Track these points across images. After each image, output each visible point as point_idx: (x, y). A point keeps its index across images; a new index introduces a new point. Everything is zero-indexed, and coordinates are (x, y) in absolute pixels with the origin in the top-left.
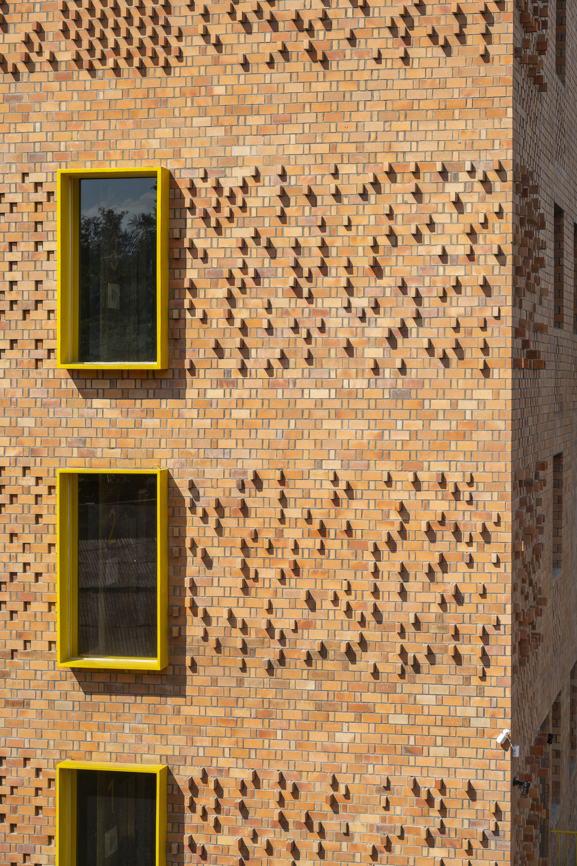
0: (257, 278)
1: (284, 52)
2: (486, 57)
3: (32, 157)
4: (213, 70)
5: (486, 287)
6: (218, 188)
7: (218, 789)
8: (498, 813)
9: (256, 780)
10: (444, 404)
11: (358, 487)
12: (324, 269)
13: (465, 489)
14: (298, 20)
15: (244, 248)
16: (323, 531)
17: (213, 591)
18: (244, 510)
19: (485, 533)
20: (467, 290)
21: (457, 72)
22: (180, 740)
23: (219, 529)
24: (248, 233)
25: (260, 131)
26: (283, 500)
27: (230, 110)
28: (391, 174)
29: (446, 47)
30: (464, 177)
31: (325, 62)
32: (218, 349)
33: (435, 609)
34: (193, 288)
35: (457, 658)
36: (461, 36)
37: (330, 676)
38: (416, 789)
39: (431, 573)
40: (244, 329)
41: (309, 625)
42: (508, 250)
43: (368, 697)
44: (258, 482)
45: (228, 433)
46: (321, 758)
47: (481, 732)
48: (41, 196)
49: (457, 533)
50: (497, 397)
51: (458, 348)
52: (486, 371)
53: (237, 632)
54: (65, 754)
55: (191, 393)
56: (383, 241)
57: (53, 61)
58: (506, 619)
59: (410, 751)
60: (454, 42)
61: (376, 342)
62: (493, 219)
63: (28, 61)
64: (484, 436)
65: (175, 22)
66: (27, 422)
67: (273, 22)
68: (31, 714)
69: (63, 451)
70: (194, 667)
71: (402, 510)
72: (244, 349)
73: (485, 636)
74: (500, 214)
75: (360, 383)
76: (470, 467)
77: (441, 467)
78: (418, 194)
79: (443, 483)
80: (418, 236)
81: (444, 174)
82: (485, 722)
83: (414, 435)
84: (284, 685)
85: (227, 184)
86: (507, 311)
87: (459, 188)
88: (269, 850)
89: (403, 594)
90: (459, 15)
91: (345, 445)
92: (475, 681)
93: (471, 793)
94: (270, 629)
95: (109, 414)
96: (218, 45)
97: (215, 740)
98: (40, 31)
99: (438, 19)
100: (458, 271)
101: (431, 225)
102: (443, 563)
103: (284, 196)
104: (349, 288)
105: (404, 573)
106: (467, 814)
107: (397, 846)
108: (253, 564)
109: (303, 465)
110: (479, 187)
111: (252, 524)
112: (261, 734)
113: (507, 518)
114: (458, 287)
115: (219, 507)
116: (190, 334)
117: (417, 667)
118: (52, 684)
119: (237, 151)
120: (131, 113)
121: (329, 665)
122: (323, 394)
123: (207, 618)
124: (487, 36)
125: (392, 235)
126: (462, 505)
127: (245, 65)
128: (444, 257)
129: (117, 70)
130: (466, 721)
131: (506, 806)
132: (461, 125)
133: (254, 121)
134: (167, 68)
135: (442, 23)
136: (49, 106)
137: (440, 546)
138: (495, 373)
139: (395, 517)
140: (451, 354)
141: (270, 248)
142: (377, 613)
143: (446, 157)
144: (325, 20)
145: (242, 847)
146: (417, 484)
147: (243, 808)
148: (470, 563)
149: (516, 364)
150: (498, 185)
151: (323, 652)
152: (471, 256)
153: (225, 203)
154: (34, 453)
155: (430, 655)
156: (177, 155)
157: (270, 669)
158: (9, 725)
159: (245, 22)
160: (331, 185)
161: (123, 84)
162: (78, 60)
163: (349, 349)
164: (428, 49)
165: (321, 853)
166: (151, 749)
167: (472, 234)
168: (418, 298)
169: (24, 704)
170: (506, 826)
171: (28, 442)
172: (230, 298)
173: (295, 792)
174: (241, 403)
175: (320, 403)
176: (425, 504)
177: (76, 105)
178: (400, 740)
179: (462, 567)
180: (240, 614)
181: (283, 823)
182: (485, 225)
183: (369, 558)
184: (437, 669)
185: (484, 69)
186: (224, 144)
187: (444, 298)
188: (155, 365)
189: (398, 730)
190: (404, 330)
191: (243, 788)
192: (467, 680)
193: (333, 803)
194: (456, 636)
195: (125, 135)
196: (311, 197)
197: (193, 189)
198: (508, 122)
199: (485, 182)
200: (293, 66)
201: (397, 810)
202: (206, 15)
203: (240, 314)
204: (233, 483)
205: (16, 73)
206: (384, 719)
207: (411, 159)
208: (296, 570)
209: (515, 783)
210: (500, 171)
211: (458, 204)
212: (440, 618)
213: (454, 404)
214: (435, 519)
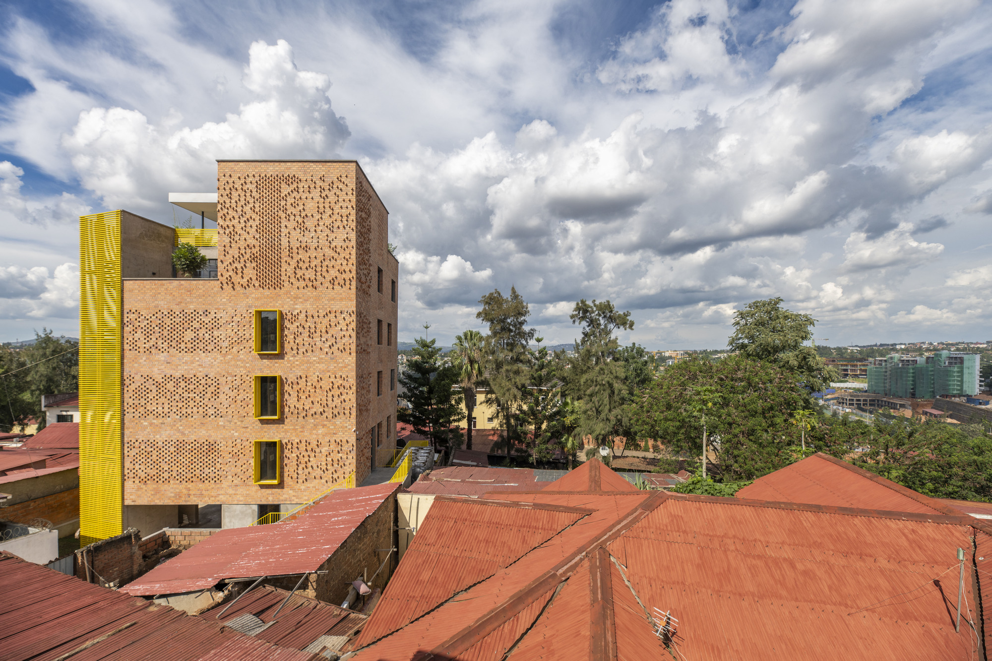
0: (301, 334)
1: (307, 286)
2: (350, 288)
3: (249, 307)
4: (291, 289)
5: (350, 336)
6: (292, 314)
7: (292, 444)
8: (353, 445)
9: (300, 441)
10: (341, 360)
11: (323, 378)
12: (315, 332)
13: (346, 378)
14: (310, 279)
15: (298, 327)
16: (315, 387)
17: (291, 401)
18: (298, 383)
19: (350, 387)
20: (346, 337)
21: (344, 292)
22: (284, 434)
23: (292, 387)
24: (299, 324)
25: (301, 302)
26: (306, 381)
27: (295, 298)
28: (330, 312)
29: (342, 286)
30: (346, 313)
31: (316, 288)
32: (292, 349)
33: (340, 403)
34: (286, 336)
35: (344, 413)
36: (345, 284)
37: (317, 419)
38: (335, 441)
39: (338, 396)
40: (298, 344)
41: (312, 408)
42: (355, 329)
43: (325, 423)
44: (301, 377)
45: (294, 367)
46: (314, 436)
47: (349, 429)
48: (251, 315)
49: (344, 387)
50: (353, 359)
51: (344, 349)
52: (350, 353)
53: (296, 410)
54: (257, 438)
55: (286, 358)
56: (328, 326)
57: (254, 285)
58: (355, 405)
59: (334, 434)
61: (327, 348)
62: (352, 322)
63: (248, 285)
64: (350, 367)
65: (282, 278)
66: (248, 365)
67: (304, 279)
68: (249, 430)
69: (256, 371)
70: (286, 418)
71: (332, 383)
72: (298, 349)
73: (350, 409)
75: (324, 356)
76: (347, 374)
77: (341, 374)
78: (336, 316)
79: (341, 377)
80: (336, 325)
81: (341, 312)
82: (350, 427)
83: (335, 367)
84: (307, 421)
85: (294, 314)
86: (355, 341)
87: (344, 316)
88: (303, 456)
89: (333, 400)
90: (344, 279)
91: (320, 369)
92: (348, 418)
93: (347, 442)
94: (304, 409)
95: (268, 363)
96: (292, 284)
97: (291, 434)
98: (251, 279)
100: (345, 333)
101: (338, 323)
102: (341, 393)
103: (306, 316)
104: (321, 336)
105: (333, 396)
106: (347, 446)
107: (332, 454)
108: (300, 395)
109: (311, 374)
110: (349, 316)
111: (300, 386)
112: (302, 432)
113: (355, 384)
114: (344, 336)
115: (292, 383)
116: (286, 346)
117: (336, 416)
118: (254, 423)
119: (296, 306)
120: (272, 298)
121: (317, 416)
122: (315, 358)
123: (289, 407)
124: (350, 284)
125: (330, 325)
126: (345, 382)
127: (298, 288)
128: (341, 330)
129: (269, 288)
130: (346, 427)
131: (355, 444)
132: (345, 303)
133: (300, 300)
134: (280, 288)
135: (341, 281)
136: (253, 296)
137: (341, 390)
138: (352, 354)
139: (331, 384)
141: (303, 327)
142: (327, 404)
143: (342, 309)
144: (316, 279)
145: (297, 456)
146: (336, 377)
147: (297, 448)
148: (347, 394)
149: (357, 352)
150: (353, 315)
151: (315, 413)
152: (347, 330)
153: (294, 318)
154: (249, 372)
155: (338, 413)
156: (283, 307)
157: (304, 417)
158: (244, 432)
159: (298, 279)
160: (317, 314)
161: (270, 291)
162: (260, 286)
163: (321, 349)
164: (338, 286)
165: (315, 456)
166: (277, 436)
167: (347, 325)
168: (336, 338)
169: (247, 427)
170: (355, 448)
171: (248, 369)
172: (295, 338)
173: (309, 444)
174: (297, 361)
175: (315, 361)
176: (338, 382)
177: (260, 295)
178: (332, 432)
179: (345, 395)
180: (297, 406)
181: (306, 450)
182: (350, 323)
183: (325, 393)
184: (340, 416)
185: (350, 291)
186: (293, 305)
187: (341, 338)
188: (277, 352)
189: (332, 429)
190: (333, 345)
191: (298, 443)
193: (318, 445)
194: (344, 409)
195: (271, 302)
196: (312, 316)
197: (286, 314)
198: (355, 302)
199: (350, 314)
200: (308, 289)
201: (331, 446)
202: (289, 277)
203: (297, 341)
204: (295, 378)
205: (245, 288)
206: (329, 427)
207: (334, 310)
208: (309, 396)
209: (357, 439)
210: (353, 312)
211: (344, 319)
212: (341, 406)
213: (343, 360)
214: (339, 385)
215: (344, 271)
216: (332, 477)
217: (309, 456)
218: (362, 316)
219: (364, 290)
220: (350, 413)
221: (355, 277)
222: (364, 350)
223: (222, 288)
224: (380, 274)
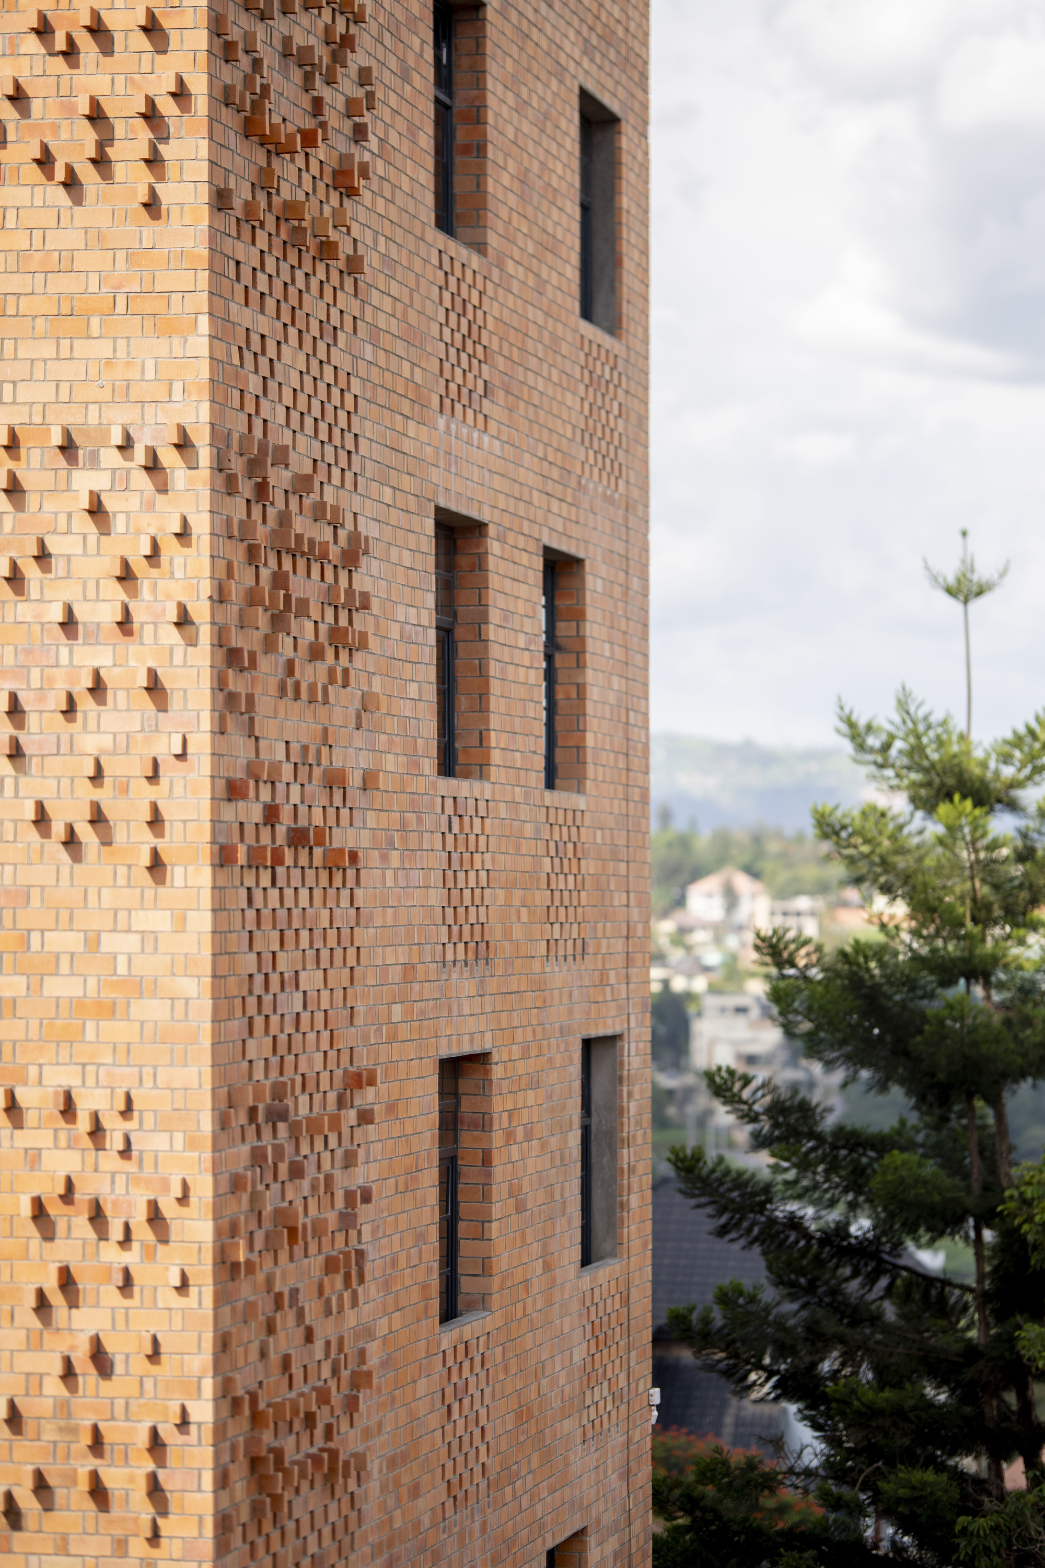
2: (152, 206)
5: (155, 691)
10: (69, 941)
13: (112, 1122)
19: (155, 1217)
20: (117, 697)
21: (95, 239)
29: (71, 183)
30: (111, 458)
33: (54, 1387)
35: (99, 1495)
36: (101, 162)
39: (42, 1305)
42: (201, 612)
49: (97, 1216)
50: (180, 923)
51: (98, 819)
52: (157, 866)
58: (202, 1410)
60: (87, 174)
62: (170, 547)
64: (154, 1010)
73: (156, 1445)
74: (183, 535)
76: (125, 1078)
77: (64, 1077)
78: (14, 492)
79: (68, 1110)
80: (15, 581)
81: (68, 448)
86: (201, 743)
87: (97, 480)
90: (97, 116)
92: (138, 1547)
99: (55, 128)
100: (99, 657)
101: (43, 557)
102: (67, 1281)
110: (142, 480)
113: (203, 1187)
114: (98, 689)
117: (13, 1517)
124: (154, 161)
126: (110, 1160)
128: (69, 624)
132: (103, 349)
135: (64, 135)
137: (63, 1250)
138: (177, 874)
140: (85, 833)
143: (72, 417)
146: (13, 1112)
148: (127, 1284)
150: (179, 476)
152: (125, 624)
155: (41, 1486)
164: (36, 189)
167: (126, 576)
168: (15, 714)
176: (33, 1158)
179: (111, 1294)
182: (153, 557)
184: (58, 1520)
185: (149, 231)
187: (70, 710)
192: (121, 1547)
194: (97, 1444)
198: (200, 344)
199: (153, 467)
210: (184, 445)
211: (97, 510)
212: (63, 1408)
213: (93, 942)
214: (52, 1190)
215: (97, 30)
218: (279, 478)
219: (291, 211)
220: (155, 1490)
221: (199, 85)
222: (298, 838)
224: (463, 42)
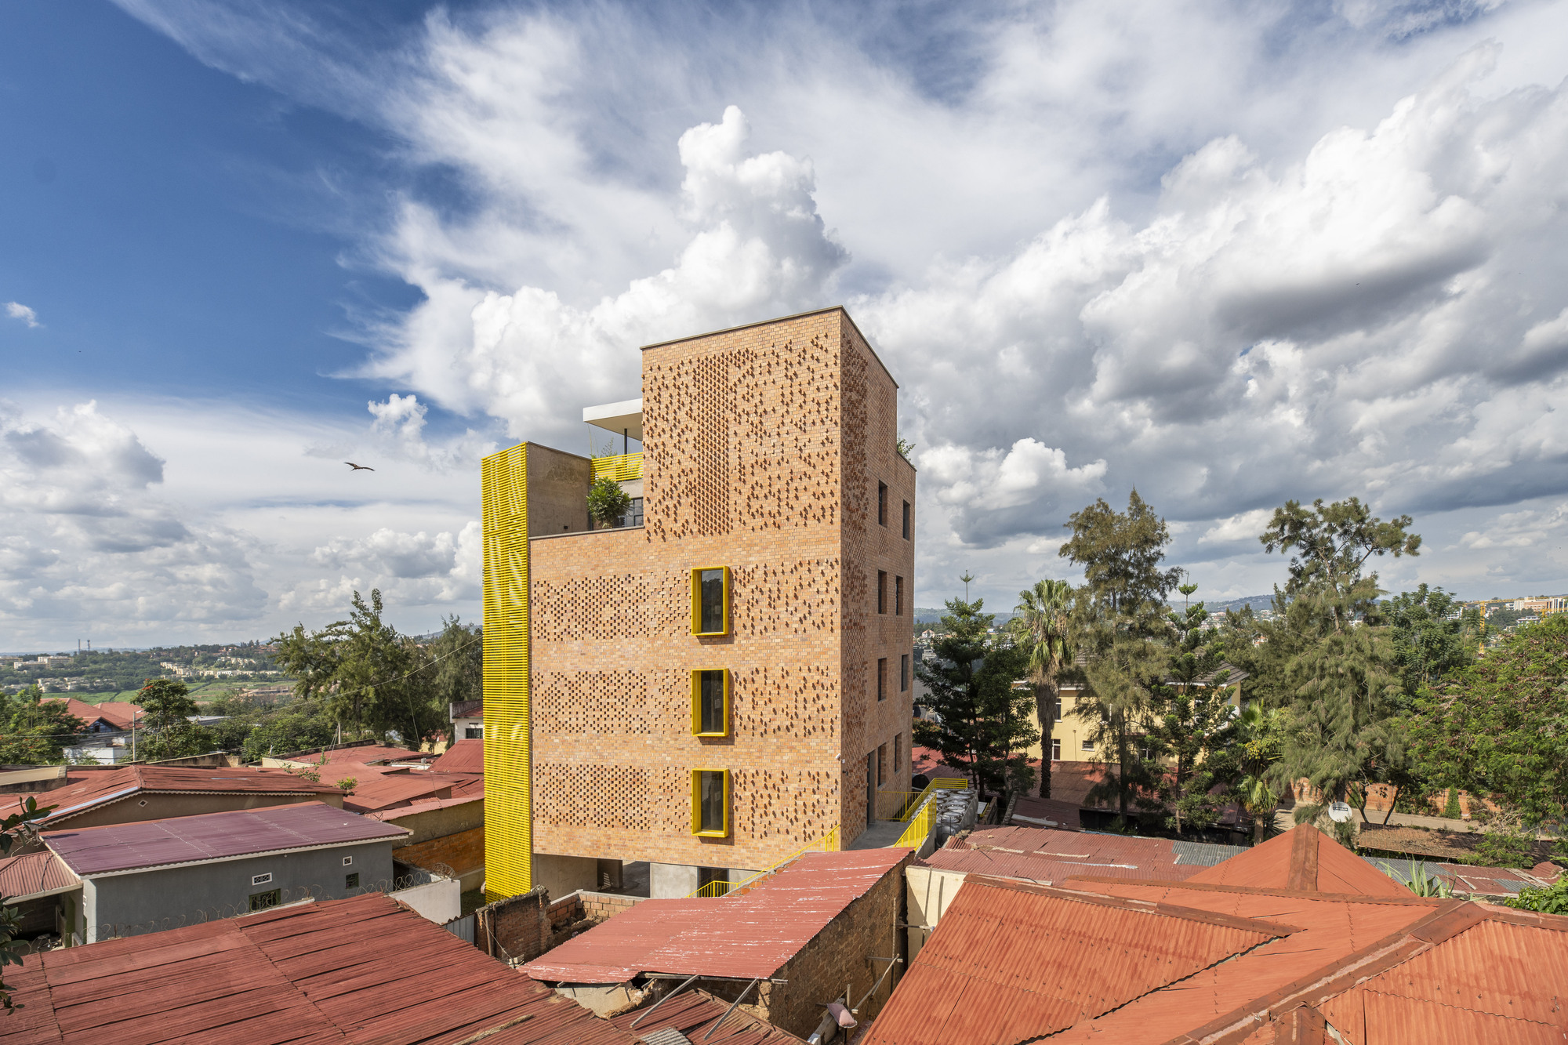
0: (757, 602)
1: (766, 524)
2: (832, 522)
3: (685, 565)
4: (743, 532)
5: (832, 601)
6: (744, 572)
7: (745, 776)
8: (836, 782)
9: (757, 772)
10: (819, 642)
11: (790, 672)
12: (779, 597)
13: (825, 671)
14: (770, 513)
15: (753, 592)
16: (779, 687)
17: (744, 709)
18: (753, 680)
19: (832, 686)
20: (826, 603)
21: (822, 529)
22: (732, 760)
23: (745, 687)
24: (754, 587)
25: (758, 552)
26: (766, 677)
27: (748, 545)
28: (801, 564)
29: (819, 520)
30: (825, 564)
31: (779, 527)
32: (744, 626)
33: (816, 713)
34: (736, 606)
35: (823, 729)
36: (823, 516)
37: (781, 737)
38: (809, 774)
39: (814, 700)
40: (753, 619)
41: (774, 720)
42: (839, 589)
43: (794, 744)
44: (757, 671)
45: (748, 655)
46: (779, 765)
47: (831, 755)
48: (688, 578)
49: (823, 686)
50: (836, 639)
51: (823, 623)
52: (832, 630)
53: (751, 723)
54: (696, 766)
55: (736, 642)
56: (798, 587)
57: (691, 532)
58: (839, 716)
59: (808, 762)
60: (821, 518)
61: (796, 622)
62: (834, 578)
63: (683, 532)
64: (832, 653)
65: (730, 516)
66: (683, 654)
67: (762, 514)
68: (685, 752)
69: (695, 663)
70: (737, 734)
71: (804, 679)
72: (753, 626)
73: (832, 721)
74: (836, 576)
75: (791, 636)
76: (827, 664)
77: (818, 664)
78: (809, 570)
79: (818, 669)
80: (809, 585)
81: (818, 563)
82: (832, 751)
83: (809, 653)
84: (767, 740)
85: (747, 570)
86: (839, 609)
87: (823, 568)
88: (762, 796)
89: (805, 708)
90: (823, 508)
91: (786, 658)
92: (829, 737)
93: (828, 775)
94: (762, 721)
95: (710, 650)
96: (744, 523)
97: (744, 760)
98: (687, 522)
100: (823, 597)
101: (814, 581)
102: (818, 696)
103: (765, 573)
104: (787, 604)
105: (805, 700)
106: (827, 783)
107: (803, 794)
108: (756, 699)
109: (772, 665)
110: (830, 567)
111: (756, 686)
112: (759, 757)
113: (839, 681)
114: (823, 602)
115: (745, 680)
116: (735, 622)
117: (810, 733)
118: (692, 742)
119: (750, 559)
120: (716, 548)
121: (781, 733)
122: (779, 640)
123: (741, 718)
124: (832, 515)
125: (801, 585)
126: (824, 677)
127: (753, 529)
128: (818, 592)
129: (712, 533)
130: (826, 751)
131: (839, 780)
132: (823, 546)
133: (756, 548)
134: (728, 532)
135: (817, 512)
136: (690, 547)
137: (817, 691)
138: (835, 631)
139: (803, 682)
140: (821, 625)
141: (761, 591)
142: (796, 714)
143: (819, 558)
144: (779, 512)
145: (753, 795)
146: (809, 670)
147: (753, 782)
148: (827, 697)
149: (842, 628)
150: (836, 566)
151: (779, 728)
152: (827, 591)
153: (747, 577)
154: (685, 664)
155: (814, 728)
156: (731, 561)
157: (762, 735)
158: (678, 756)
159: (753, 515)
160: (781, 568)
161: (714, 538)
162: (699, 531)
163: (787, 625)
164: (813, 520)
165: (779, 797)
166: (723, 763)
167: (827, 583)
168: (810, 606)
169: (683, 749)
170: (839, 787)
171: (684, 661)
172: (748, 609)
173: (770, 776)
174: (752, 645)
175: (778, 644)
176: (812, 677)
177: (699, 546)
178: (804, 758)
179: (825, 698)
180: (751, 717)
181: (766, 787)
182: (832, 580)
183: (794, 696)
184: (816, 733)
185: (831, 526)
186: (746, 557)
187: (818, 606)
188: (723, 633)
189: (804, 755)
190: (805, 617)
191: (753, 776)
192: (826, 737)
193: (782, 780)
194: (823, 722)
195: (714, 555)
196: (774, 573)
197: (736, 573)
198: (839, 544)
199: (832, 565)
200: (769, 529)
201: (803, 782)
202: (740, 513)
203: (751, 615)
204: (750, 672)
205: (679, 536)
206: (799, 751)
207: (807, 559)
208: (770, 701)
209: (843, 772)
210: (837, 561)
211: (822, 573)
212: (817, 716)
213: (822, 642)
214: (815, 682)
215: (823, 494)
216: (805, 832)
217: (770, 796)
218: (852, 566)
219: (855, 522)
220: (832, 728)
221: (839, 502)
222: (855, 624)
223: (649, 539)
224: (884, 493)
